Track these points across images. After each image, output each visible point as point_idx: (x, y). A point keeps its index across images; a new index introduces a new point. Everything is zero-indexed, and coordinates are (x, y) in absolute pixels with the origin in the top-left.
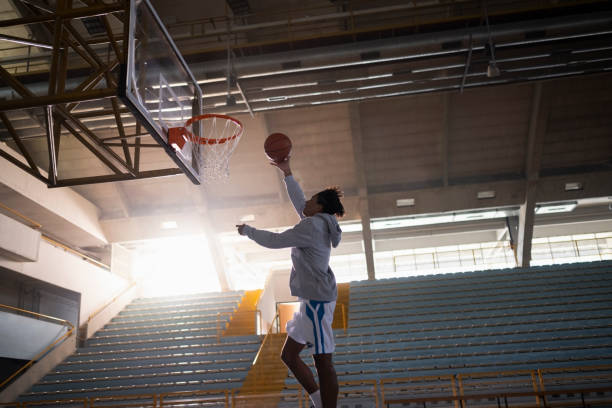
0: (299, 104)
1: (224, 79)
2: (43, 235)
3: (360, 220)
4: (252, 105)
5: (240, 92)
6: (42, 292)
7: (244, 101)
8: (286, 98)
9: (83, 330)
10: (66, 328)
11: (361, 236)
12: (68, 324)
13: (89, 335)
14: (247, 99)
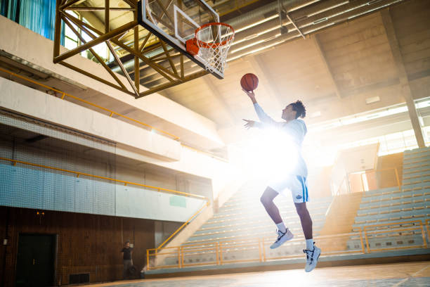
0: (338, 21)
1: (277, 16)
2: (182, 144)
3: (405, 103)
4: (302, 30)
5: (291, 22)
6: (189, 181)
7: (296, 29)
8: (327, 18)
9: (216, 202)
10: (205, 202)
11: (408, 115)
12: (205, 199)
13: (220, 205)
14: (298, 27)
